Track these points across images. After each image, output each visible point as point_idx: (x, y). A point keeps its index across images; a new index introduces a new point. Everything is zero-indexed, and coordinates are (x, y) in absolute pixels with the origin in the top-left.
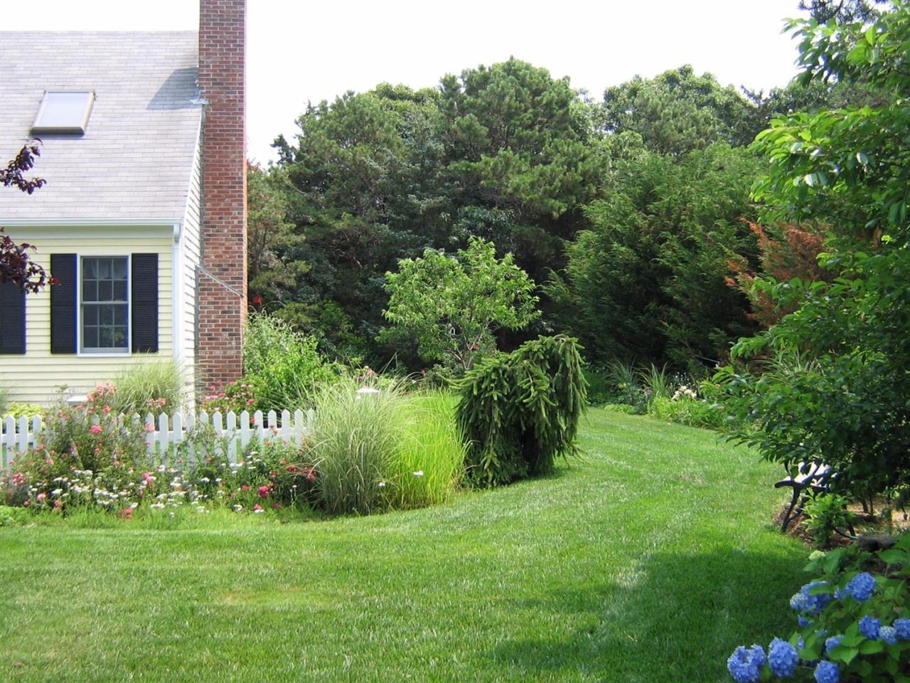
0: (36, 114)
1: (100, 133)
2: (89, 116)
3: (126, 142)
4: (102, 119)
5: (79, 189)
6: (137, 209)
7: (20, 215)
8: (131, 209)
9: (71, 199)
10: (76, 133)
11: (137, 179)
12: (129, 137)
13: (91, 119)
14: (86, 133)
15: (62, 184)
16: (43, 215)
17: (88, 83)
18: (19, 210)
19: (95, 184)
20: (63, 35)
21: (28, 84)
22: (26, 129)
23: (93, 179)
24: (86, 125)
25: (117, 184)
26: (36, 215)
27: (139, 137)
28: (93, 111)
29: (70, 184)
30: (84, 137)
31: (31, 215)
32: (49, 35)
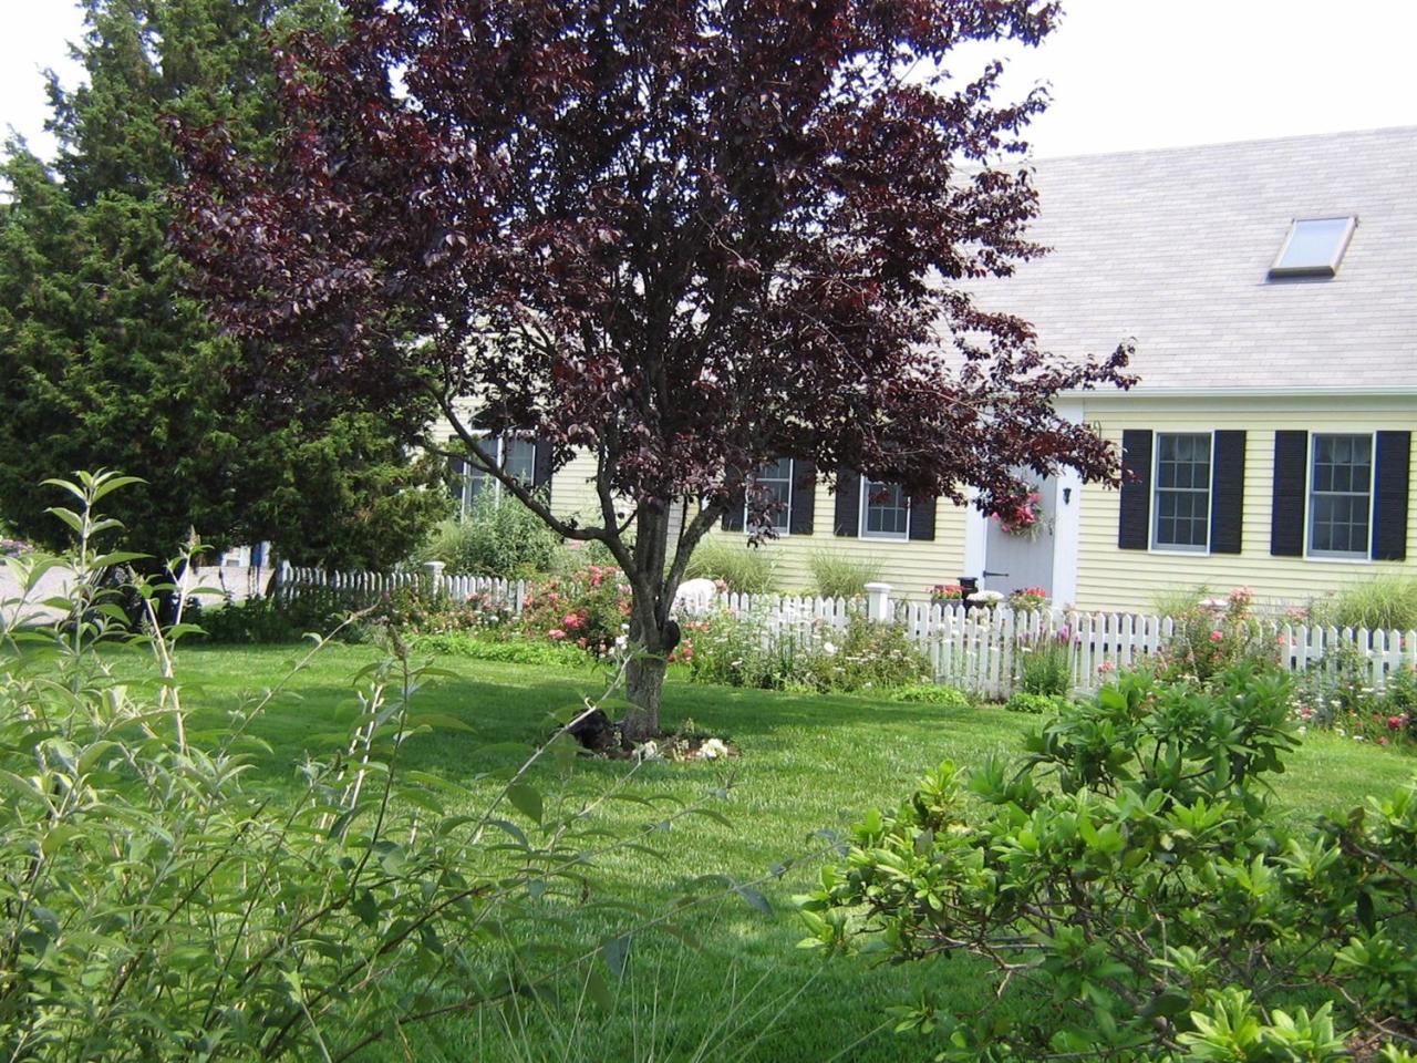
0: (1279, 250)
1: (1356, 272)
2: (1345, 250)
3: (1390, 283)
4: (1363, 253)
5: (1315, 348)
6: (1383, 374)
7: (1239, 383)
8: (1376, 374)
9: (1303, 361)
10: (1325, 274)
11: (1392, 333)
12: (1393, 276)
13: (1347, 254)
14: (1338, 273)
15: (1296, 342)
16: (1270, 382)
17: (1349, 205)
18: (1241, 376)
19: (1338, 342)
20: (1331, 138)
21: (1276, 210)
22: (1265, 271)
23: (1337, 335)
24: (1340, 262)
25: (1366, 341)
26: (1258, 383)
27: (1405, 275)
28: (1353, 242)
29: (1306, 342)
30: (1335, 278)
31: (1253, 383)
32: (1314, 140)
